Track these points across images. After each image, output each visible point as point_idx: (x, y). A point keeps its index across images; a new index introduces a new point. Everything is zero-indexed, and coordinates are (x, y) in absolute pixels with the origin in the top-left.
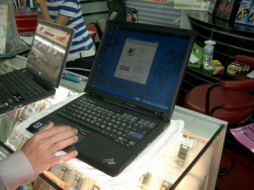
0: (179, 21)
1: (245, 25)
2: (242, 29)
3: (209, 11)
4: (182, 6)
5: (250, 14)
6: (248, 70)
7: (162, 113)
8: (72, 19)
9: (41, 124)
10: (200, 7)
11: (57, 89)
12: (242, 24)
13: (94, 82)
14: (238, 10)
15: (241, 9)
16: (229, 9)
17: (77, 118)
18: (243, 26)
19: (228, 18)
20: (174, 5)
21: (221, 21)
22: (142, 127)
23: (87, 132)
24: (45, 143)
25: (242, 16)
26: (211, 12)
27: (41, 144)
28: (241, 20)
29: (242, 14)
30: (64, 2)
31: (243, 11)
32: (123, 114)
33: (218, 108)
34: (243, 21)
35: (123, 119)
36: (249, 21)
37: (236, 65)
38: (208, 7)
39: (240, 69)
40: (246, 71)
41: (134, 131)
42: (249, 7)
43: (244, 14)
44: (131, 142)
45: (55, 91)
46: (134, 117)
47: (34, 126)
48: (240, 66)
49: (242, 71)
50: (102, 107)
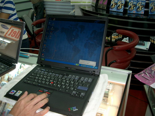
0: (74, 12)
1: (116, 12)
2: (115, 14)
3: (93, 5)
4: (75, 2)
5: (118, 5)
6: (121, 38)
7: (94, 71)
8: (11, 15)
9: (15, 91)
10: (85, 2)
11: (16, 64)
12: (114, 11)
13: (43, 57)
14: (111, 3)
15: (112, 3)
16: (105, 3)
17: (39, 83)
18: (115, 13)
19: (106, 8)
20: (70, 3)
21: (101, 10)
22: (84, 82)
23: (50, 91)
24: (30, 105)
25: (114, 7)
26: (94, 5)
27: (27, 106)
28: (113, 9)
29: (114, 6)
30: (4, 4)
31: (114, 4)
32: (68, 76)
33: (112, 63)
34: (115, 10)
35: (70, 79)
36: (118, 9)
37: (114, 36)
38: (91, 3)
39: (117, 38)
40: (120, 38)
41: (80, 85)
42: (117, 2)
43: (115, 5)
44: (82, 94)
45: (15, 65)
46: (77, 77)
47: (10, 93)
48: (117, 36)
49: (118, 39)
50: (53, 73)
